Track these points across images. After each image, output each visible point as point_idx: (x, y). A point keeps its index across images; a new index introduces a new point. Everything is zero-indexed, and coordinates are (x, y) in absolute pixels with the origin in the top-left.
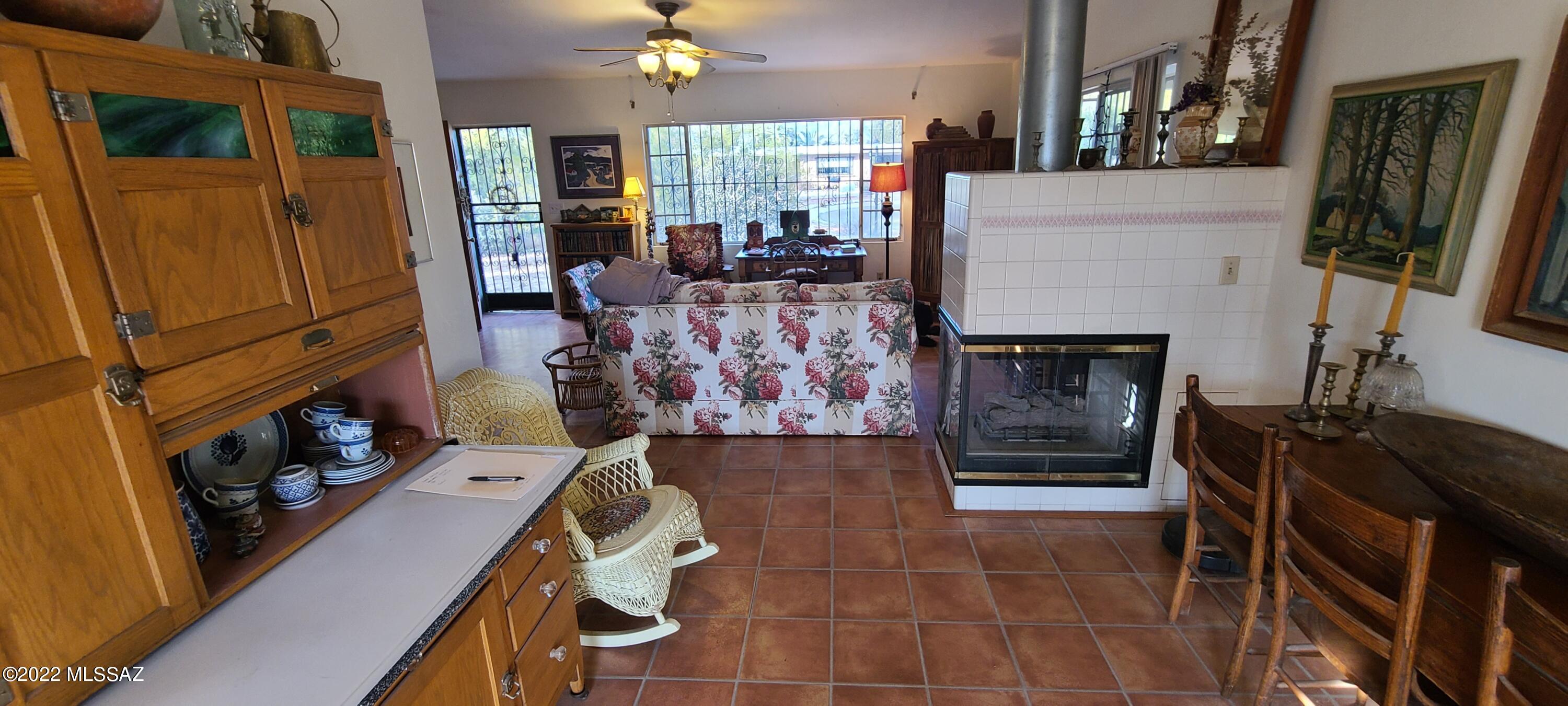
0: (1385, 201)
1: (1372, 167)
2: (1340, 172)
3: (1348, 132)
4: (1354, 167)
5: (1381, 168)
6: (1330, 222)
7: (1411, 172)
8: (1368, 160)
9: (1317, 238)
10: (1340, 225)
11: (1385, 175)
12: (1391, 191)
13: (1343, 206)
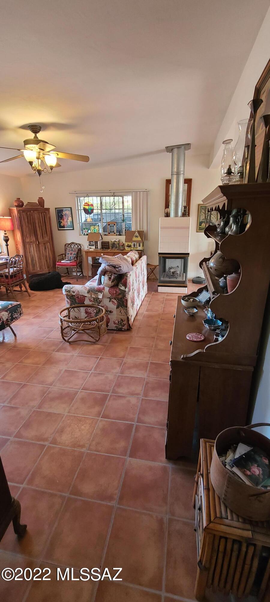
0: (212, 221)
1: (209, 216)
2: (202, 217)
3: (203, 211)
4: (205, 217)
5: (210, 216)
6: (202, 225)
7: (215, 217)
8: (208, 215)
9: (200, 228)
10: (204, 225)
11: (211, 217)
12: (213, 220)
13: (204, 222)
